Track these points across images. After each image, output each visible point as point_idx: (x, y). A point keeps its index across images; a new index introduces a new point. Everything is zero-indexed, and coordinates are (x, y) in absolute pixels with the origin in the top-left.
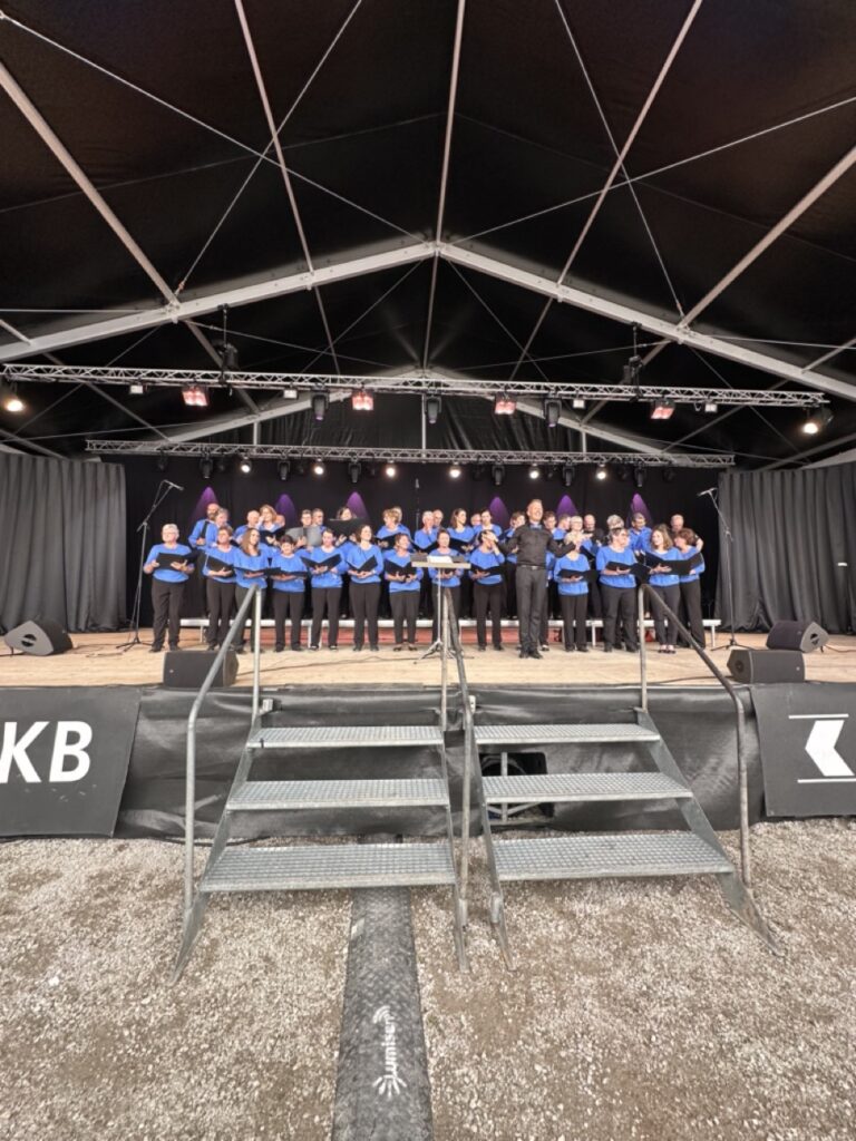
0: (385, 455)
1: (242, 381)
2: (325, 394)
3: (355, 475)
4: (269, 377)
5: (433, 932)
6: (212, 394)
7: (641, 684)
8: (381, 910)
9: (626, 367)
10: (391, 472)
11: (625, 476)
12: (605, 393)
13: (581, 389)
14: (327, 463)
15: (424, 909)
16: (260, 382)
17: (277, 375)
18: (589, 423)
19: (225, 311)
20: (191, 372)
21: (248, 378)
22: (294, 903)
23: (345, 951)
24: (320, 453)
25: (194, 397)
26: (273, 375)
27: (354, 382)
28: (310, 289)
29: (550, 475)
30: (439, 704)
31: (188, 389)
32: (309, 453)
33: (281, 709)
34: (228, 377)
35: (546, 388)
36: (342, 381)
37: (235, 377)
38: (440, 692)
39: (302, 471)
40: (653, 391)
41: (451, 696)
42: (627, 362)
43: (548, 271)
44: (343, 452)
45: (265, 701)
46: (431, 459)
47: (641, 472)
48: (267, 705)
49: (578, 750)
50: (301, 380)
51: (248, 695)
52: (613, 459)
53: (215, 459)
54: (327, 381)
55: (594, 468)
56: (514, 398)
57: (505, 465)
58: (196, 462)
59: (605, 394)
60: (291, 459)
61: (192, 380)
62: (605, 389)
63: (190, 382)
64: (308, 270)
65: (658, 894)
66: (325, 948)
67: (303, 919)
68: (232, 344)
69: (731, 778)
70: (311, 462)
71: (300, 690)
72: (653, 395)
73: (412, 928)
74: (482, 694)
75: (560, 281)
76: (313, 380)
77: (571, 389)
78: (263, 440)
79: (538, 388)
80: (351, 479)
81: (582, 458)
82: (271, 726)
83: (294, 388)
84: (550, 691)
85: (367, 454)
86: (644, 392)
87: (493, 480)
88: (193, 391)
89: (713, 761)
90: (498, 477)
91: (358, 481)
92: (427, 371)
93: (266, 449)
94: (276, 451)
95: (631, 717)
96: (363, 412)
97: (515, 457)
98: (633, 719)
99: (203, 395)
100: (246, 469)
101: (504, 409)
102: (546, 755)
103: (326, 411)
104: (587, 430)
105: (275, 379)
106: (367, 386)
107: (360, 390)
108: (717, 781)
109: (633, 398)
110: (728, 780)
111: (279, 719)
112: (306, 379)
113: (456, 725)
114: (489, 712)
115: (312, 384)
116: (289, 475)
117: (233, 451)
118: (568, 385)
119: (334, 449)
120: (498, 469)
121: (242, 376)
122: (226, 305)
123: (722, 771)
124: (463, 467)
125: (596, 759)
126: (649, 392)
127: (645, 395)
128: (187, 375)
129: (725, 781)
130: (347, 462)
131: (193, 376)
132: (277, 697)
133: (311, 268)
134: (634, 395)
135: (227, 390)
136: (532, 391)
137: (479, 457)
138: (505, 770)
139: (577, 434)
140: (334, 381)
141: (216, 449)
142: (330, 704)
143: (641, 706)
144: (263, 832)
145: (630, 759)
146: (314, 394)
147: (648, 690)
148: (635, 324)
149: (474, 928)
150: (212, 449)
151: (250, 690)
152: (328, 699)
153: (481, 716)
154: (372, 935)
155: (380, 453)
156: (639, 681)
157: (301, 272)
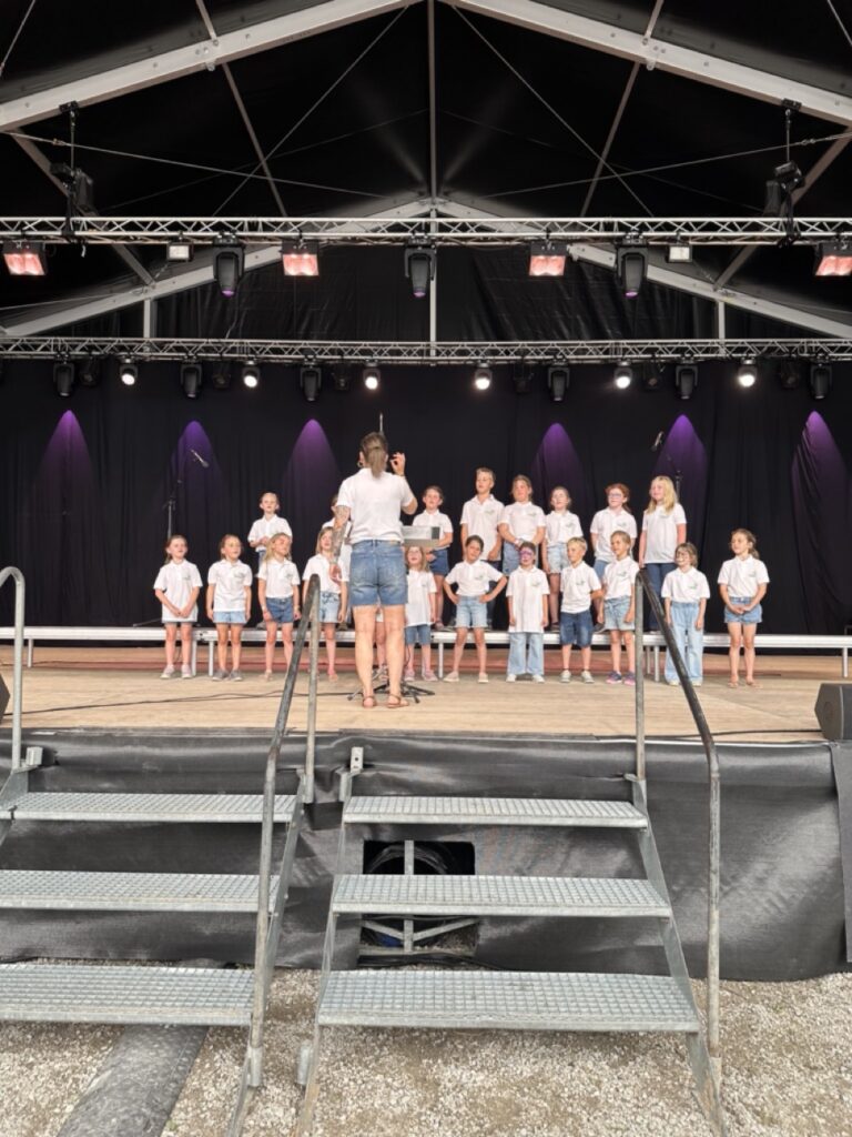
0: (363, 352)
1: (103, 230)
2: (237, 251)
3: (311, 388)
4: (145, 224)
5: (211, 1093)
6: (50, 255)
7: (634, 738)
8: (142, 1059)
9: (769, 184)
10: (372, 383)
11: (791, 380)
12: (729, 230)
13: (687, 227)
14: (263, 370)
15: (212, 1064)
16: (131, 234)
17: (158, 219)
18: (731, 284)
19: (72, 114)
20: (19, 219)
21: (111, 225)
22: (30, 1046)
23: (70, 1108)
24: (253, 352)
25: (23, 262)
26: (151, 219)
27: (286, 227)
28: (212, 69)
29: (653, 382)
30: (302, 759)
31: (13, 250)
32: (233, 350)
33: (57, 763)
34: (77, 226)
35: (622, 227)
36: (266, 227)
37: (90, 226)
38: (304, 741)
39: (221, 381)
40: (821, 226)
41: (322, 747)
42: (772, 177)
43: (631, 16)
44: (289, 350)
45: (29, 750)
46: (443, 358)
47: (821, 372)
48: (34, 757)
49: (531, 841)
50: (198, 227)
51: (7, 741)
52: (771, 349)
53: (78, 363)
54: (241, 229)
55: (735, 366)
56: (560, 246)
57: (569, 366)
58: (44, 370)
59: (732, 234)
60: (204, 362)
61: (19, 233)
62: (732, 227)
63: (17, 237)
64: (208, 38)
65: (590, 1065)
66: (43, 1105)
67: (30, 1066)
68: (84, 171)
69: (786, 896)
70: (237, 369)
71: (89, 737)
72: (821, 233)
73: (181, 1087)
74: (374, 745)
75: (649, 33)
76: (219, 227)
77: (668, 227)
78: (161, 329)
79: (608, 227)
80: (305, 397)
81: (715, 350)
82: (42, 790)
83: (185, 241)
84: (483, 743)
85: (332, 352)
86: (804, 228)
87: (550, 392)
88: (20, 252)
89: (759, 867)
90: (559, 387)
91: (317, 398)
92: (438, 200)
93: (161, 346)
94: (179, 349)
95: (620, 790)
96: (302, 279)
97: (589, 351)
98: (625, 794)
99: (36, 257)
100: (128, 379)
101: (546, 267)
102: (475, 844)
103: (239, 280)
104: (725, 297)
105: (154, 226)
106: (308, 235)
107: (296, 241)
108: (763, 900)
109: (784, 239)
110: (782, 899)
111: (54, 778)
112: (205, 226)
113: (331, 794)
114: (382, 773)
115: (216, 234)
116: (200, 388)
117: (107, 350)
118: (662, 220)
119: (275, 343)
120: (559, 373)
121: (100, 224)
122: (74, 104)
123: (773, 884)
124: (496, 372)
125: (560, 857)
126: (813, 227)
127: (803, 234)
128: (12, 224)
129: (775, 900)
130: (297, 365)
131: (23, 224)
132: (49, 744)
133: (213, 34)
134: (784, 234)
135: (76, 248)
136: (596, 234)
137: (527, 352)
138: (409, 866)
139: (710, 305)
140: (253, 227)
141: (79, 347)
142: (132, 757)
143: (635, 772)
144: (27, 950)
145: (619, 857)
146: (218, 251)
147: (648, 747)
148: (788, 103)
149: (273, 1090)
150: (74, 347)
151: (8, 734)
152: (128, 749)
153: (372, 779)
154: (112, 1089)
155: (354, 349)
156: (632, 732)
157: (198, 41)
